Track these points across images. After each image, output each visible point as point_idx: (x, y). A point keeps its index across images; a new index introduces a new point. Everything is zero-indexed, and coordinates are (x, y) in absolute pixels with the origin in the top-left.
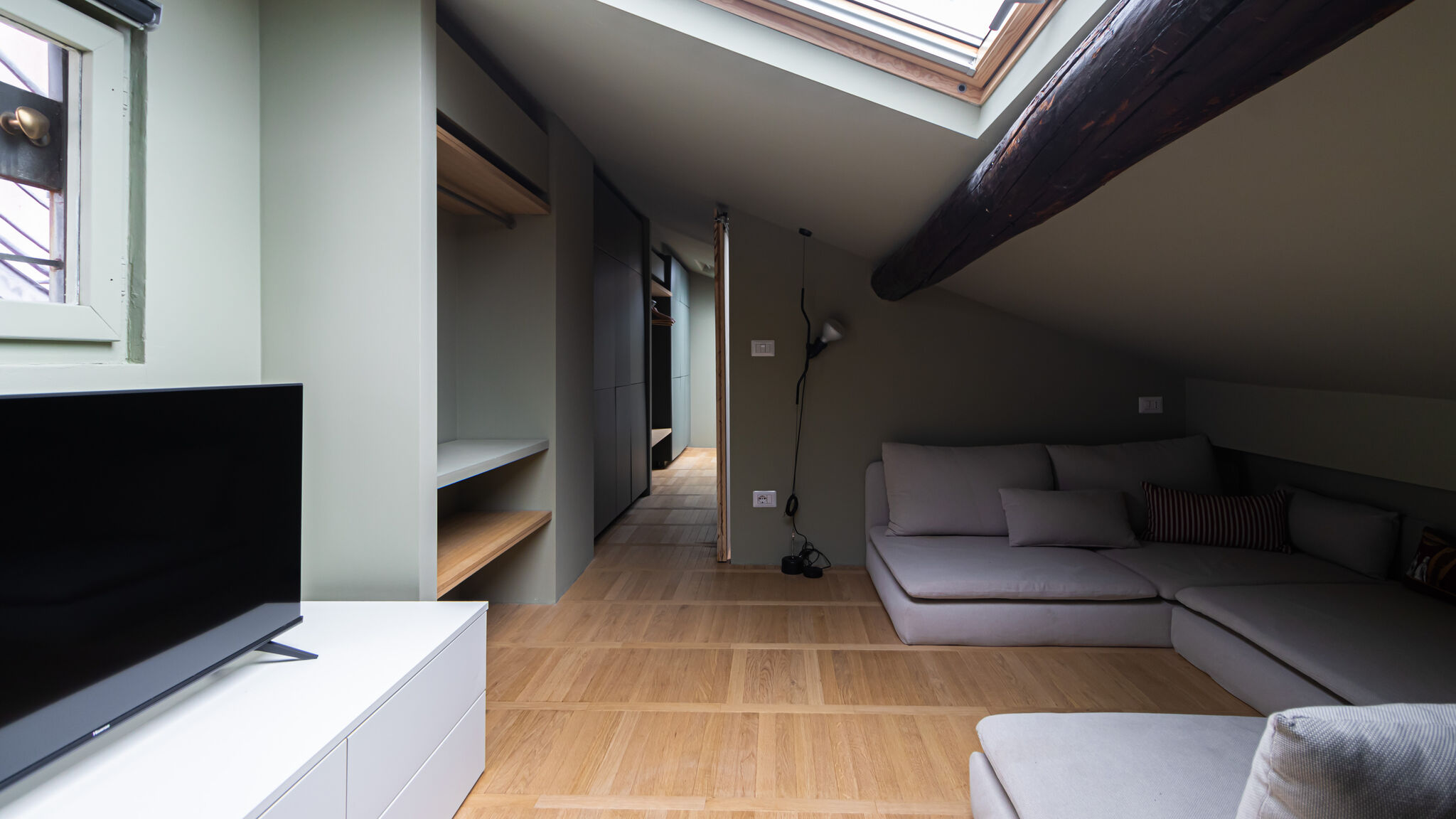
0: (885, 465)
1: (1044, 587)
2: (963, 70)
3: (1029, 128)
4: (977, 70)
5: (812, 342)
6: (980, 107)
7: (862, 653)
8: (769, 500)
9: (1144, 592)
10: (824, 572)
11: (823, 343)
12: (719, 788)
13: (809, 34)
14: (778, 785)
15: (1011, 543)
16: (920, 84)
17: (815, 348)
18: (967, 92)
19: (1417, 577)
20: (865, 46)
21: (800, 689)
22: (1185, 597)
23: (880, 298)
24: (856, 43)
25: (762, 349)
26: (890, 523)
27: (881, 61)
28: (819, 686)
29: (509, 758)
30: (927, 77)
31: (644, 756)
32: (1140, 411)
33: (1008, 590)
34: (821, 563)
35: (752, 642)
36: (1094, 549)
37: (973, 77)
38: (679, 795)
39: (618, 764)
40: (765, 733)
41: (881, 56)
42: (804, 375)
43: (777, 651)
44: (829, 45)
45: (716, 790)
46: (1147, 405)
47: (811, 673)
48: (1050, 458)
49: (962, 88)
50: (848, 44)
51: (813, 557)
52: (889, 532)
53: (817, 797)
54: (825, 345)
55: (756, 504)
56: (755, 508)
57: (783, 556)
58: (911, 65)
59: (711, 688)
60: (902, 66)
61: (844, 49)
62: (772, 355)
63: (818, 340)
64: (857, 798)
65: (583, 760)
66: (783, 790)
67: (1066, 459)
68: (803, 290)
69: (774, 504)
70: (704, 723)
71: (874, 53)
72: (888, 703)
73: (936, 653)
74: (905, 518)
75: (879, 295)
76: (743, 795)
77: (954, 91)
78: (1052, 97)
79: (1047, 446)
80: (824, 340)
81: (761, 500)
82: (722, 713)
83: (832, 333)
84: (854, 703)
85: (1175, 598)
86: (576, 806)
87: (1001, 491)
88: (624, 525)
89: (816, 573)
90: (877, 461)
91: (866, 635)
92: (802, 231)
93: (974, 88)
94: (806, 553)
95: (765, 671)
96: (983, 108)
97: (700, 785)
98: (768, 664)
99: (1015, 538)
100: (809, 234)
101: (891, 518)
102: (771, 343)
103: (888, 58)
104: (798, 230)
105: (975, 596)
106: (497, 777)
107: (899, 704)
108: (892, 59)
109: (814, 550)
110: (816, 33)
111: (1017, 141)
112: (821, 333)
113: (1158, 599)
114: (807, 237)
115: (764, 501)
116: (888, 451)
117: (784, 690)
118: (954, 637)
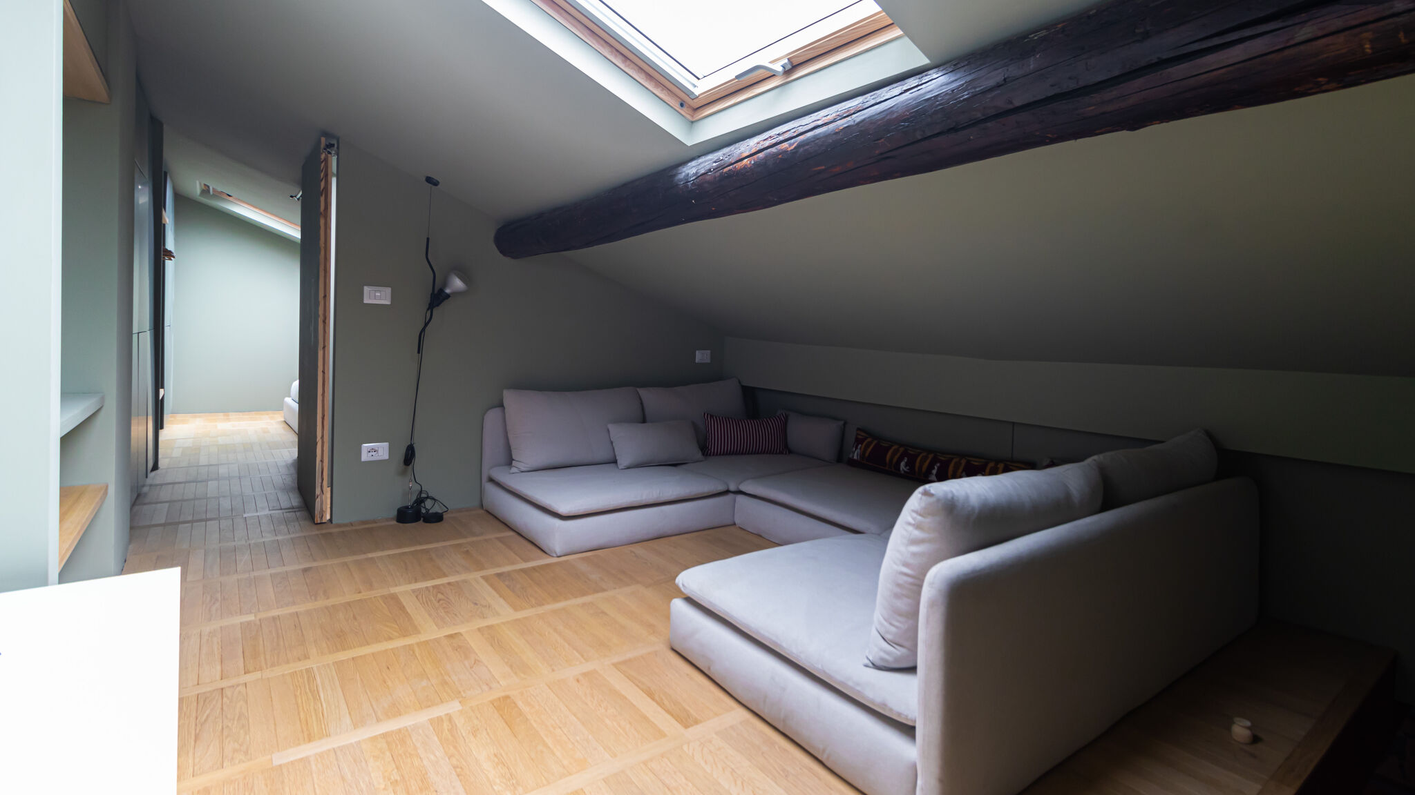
0: (506, 410)
1: (660, 494)
2: (688, 93)
3: (766, 157)
4: (699, 95)
5: (436, 292)
6: (692, 122)
7: (523, 570)
8: (380, 451)
9: (721, 488)
10: (444, 516)
11: (446, 293)
12: (464, 691)
13: (574, 26)
14: (516, 673)
15: (620, 467)
16: (654, 94)
17: (438, 297)
18: (685, 108)
19: (855, 457)
20: (617, 51)
21: (486, 606)
22: (747, 487)
23: (501, 255)
24: (611, 46)
25: (377, 296)
26: (514, 462)
27: (628, 66)
28: (502, 601)
29: (195, 742)
30: (659, 90)
31: (368, 692)
32: (697, 361)
33: (635, 499)
34: (437, 509)
35: (410, 583)
36: (675, 465)
37: (693, 99)
38: (429, 706)
39: (344, 706)
40: (476, 643)
41: (628, 62)
42: (426, 325)
43: (442, 585)
44: (592, 42)
45: (462, 693)
46: (702, 356)
47: (487, 594)
48: (641, 399)
49: (682, 105)
50: (605, 45)
51: (428, 503)
52: (514, 470)
53: (553, 670)
54: (448, 296)
55: (365, 457)
56: (364, 462)
57: (399, 505)
58: (649, 77)
59: (397, 627)
60: (643, 76)
61: (601, 48)
62: (388, 302)
63: (441, 291)
64: (584, 661)
65: (299, 713)
66: (522, 675)
67: (652, 398)
68: (428, 239)
69: (386, 457)
70: (411, 652)
71: (624, 59)
72: (566, 599)
73: (583, 559)
74: (528, 455)
75: (501, 252)
76: (490, 688)
77: (677, 107)
78: (793, 144)
79: (638, 389)
80: (448, 291)
81: (371, 454)
82: (424, 642)
83: (457, 284)
84: (541, 604)
85: (738, 488)
86: (325, 748)
87: (610, 427)
88: (145, 504)
89: (438, 518)
90: (499, 406)
91: (517, 557)
92: (429, 180)
93: (690, 107)
94: (420, 501)
95: (441, 602)
96: (695, 124)
97: (445, 694)
98: (440, 596)
99: (623, 461)
100: (436, 183)
101: (514, 457)
102: (388, 290)
103: (632, 65)
104: (424, 179)
105: (611, 507)
106: (197, 760)
107: (576, 597)
108: (636, 68)
109: (428, 497)
110: (579, 26)
111: (750, 163)
112: (445, 284)
113: (727, 492)
114: (434, 187)
115: (373, 453)
116: (509, 397)
117: (471, 611)
118: (588, 545)
